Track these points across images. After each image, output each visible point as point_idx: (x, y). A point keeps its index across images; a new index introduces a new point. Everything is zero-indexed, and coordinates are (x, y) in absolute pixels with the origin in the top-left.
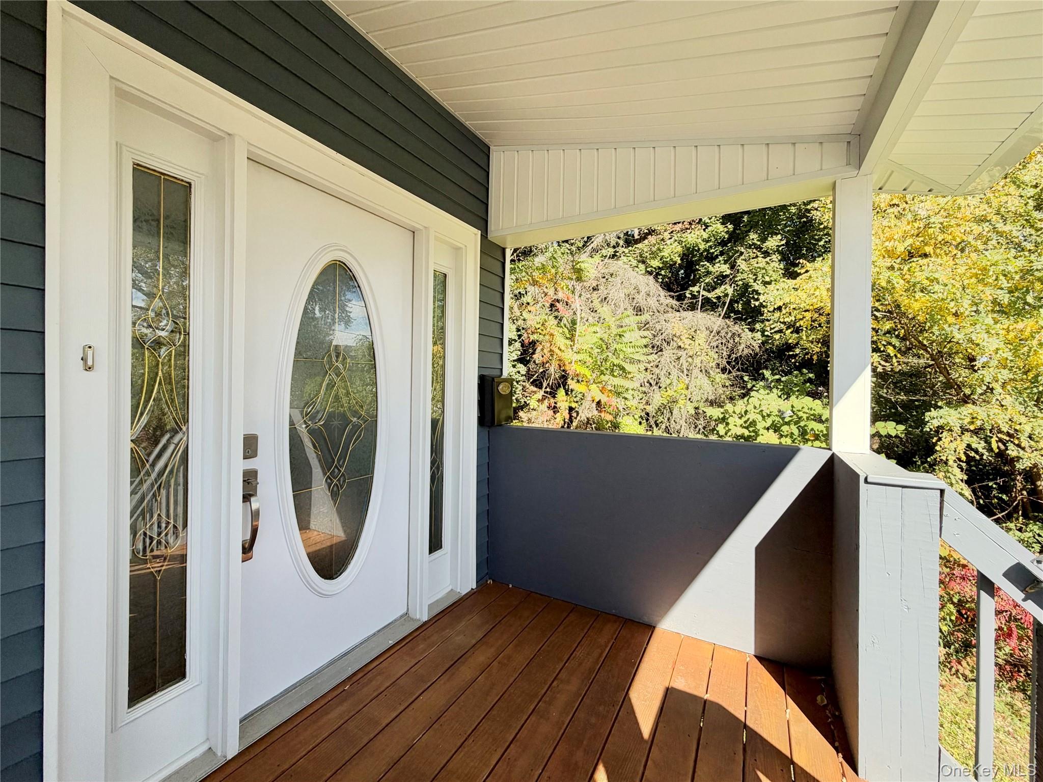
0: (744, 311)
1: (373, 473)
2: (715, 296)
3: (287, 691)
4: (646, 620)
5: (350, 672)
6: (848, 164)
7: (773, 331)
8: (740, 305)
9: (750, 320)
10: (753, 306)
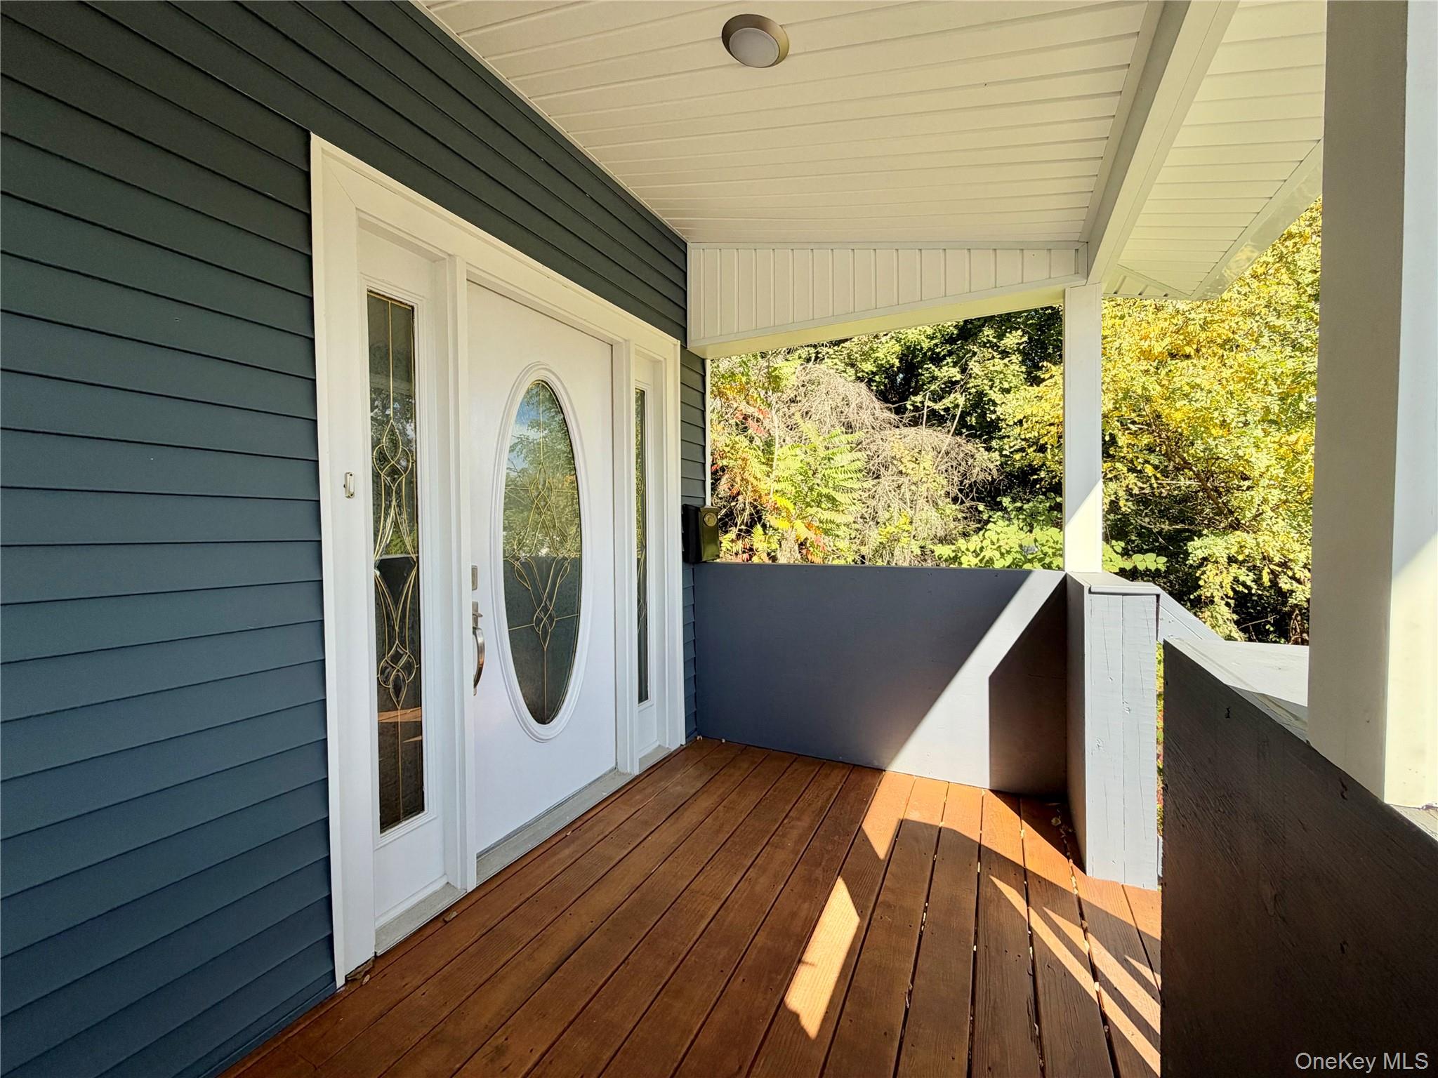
0: (978, 426)
1: (579, 612)
2: (943, 407)
3: (508, 837)
4: (876, 764)
5: (569, 820)
6: (1076, 273)
7: (1012, 450)
8: (974, 419)
9: (985, 437)
10: (989, 420)
